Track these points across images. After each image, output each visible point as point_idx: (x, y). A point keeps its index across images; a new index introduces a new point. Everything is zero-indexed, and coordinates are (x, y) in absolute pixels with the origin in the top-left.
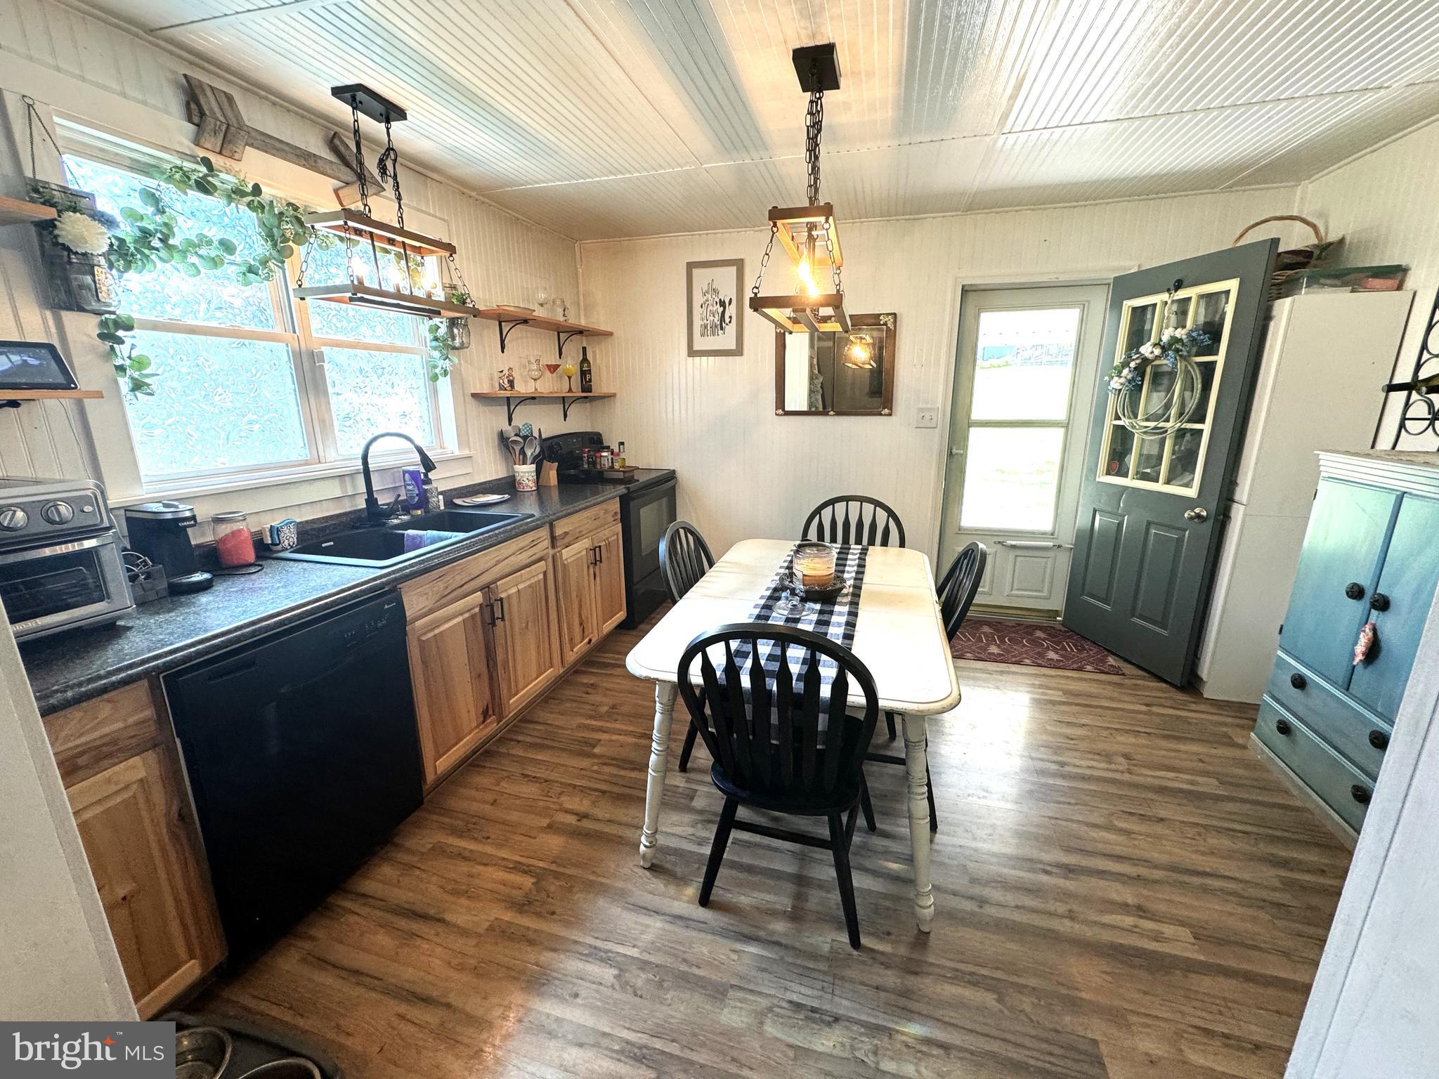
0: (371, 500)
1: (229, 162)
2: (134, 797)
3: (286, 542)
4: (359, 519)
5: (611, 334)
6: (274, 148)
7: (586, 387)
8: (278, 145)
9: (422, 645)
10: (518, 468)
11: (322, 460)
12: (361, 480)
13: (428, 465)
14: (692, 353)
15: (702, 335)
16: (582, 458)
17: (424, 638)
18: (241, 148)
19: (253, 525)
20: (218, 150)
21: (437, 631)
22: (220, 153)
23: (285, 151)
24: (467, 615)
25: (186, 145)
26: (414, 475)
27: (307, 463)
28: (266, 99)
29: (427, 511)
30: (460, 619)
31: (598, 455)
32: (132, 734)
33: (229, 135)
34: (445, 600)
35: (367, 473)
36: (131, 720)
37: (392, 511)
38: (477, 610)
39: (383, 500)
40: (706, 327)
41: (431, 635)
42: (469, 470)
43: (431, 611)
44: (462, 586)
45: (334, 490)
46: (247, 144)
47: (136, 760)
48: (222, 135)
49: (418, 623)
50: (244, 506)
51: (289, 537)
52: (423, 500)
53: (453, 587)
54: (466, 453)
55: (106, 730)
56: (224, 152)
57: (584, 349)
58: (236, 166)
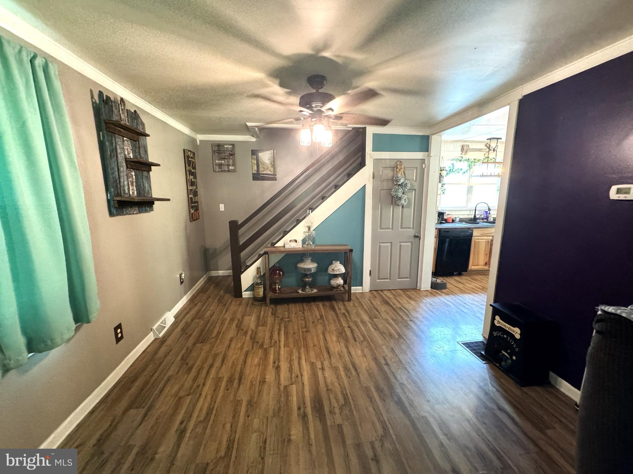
0: (475, 216)
4: (471, 219)
8: (475, 150)
9: (475, 242)
11: (467, 206)
12: (474, 211)
13: (489, 210)
21: (479, 241)
24: (487, 240)
26: (486, 212)
27: (465, 207)
34: (482, 235)
37: (479, 219)
39: (477, 217)
43: (479, 236)
45: (468, 213)
48: (466, 152)
49: (475, 237)
51: (458, 220)
52: (487, 218)
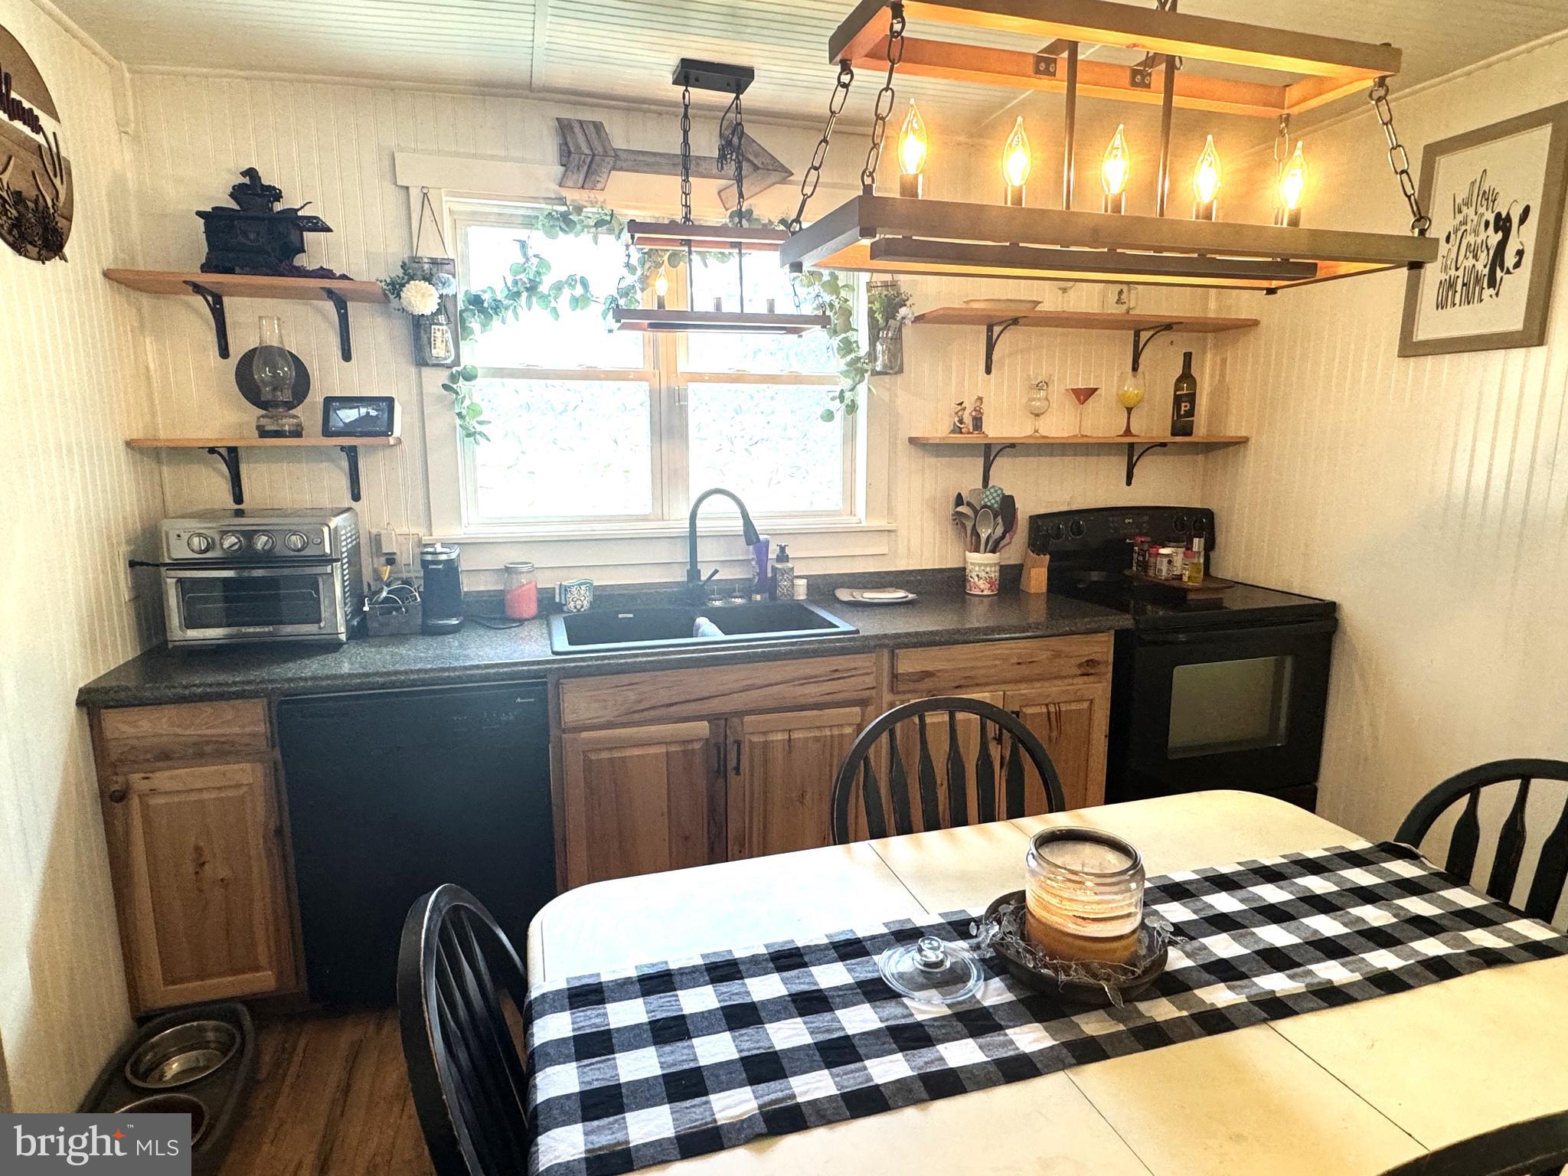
0: (694, 573)
1: (592, 194)
2: (243, 797)
3: (572, 604)
4: (673, 593)
5: (1255, 323)
6: (647, 164)
7: (1182, 425)
8: (651, 160)
9: (589, 764)
10: (974, 557)
11: (666, 517)
12: (689, 543)
14: (1410, 347)
15: (1441, 305)
16: (1133, 551)
17: (593, 757)
18: (605, 176)
19: (545, 581)
20: (580, 185)
21: (616, 754)
22: (583, 187)
23: (659, 164)
24: (675, 748)
25: (553, 189)
27: (645, 518)
28: (649, 111)
29: (773, 597)
30: (662, 749)
31: (1153, 550)
32: (248, 742)
33: (594, 166)
34: (636, 716)
35: (693, 536)
36: (248, 730)
38: (697, 746)
40: (1452, 285)
41: (605, 755)
42: (884, 550)
43: (610, 725)
44: (671, 705)
46: (614, 169)
47: (247, 766)
48: (586, 168)
49: (585, 735)
50: (540, 558)
51: (577, 599)
53: (652, 703)
54: (881, 523)
55: (227, 731)
56: (585, 187)
57: (1188, 356)
58: (600, 197)
